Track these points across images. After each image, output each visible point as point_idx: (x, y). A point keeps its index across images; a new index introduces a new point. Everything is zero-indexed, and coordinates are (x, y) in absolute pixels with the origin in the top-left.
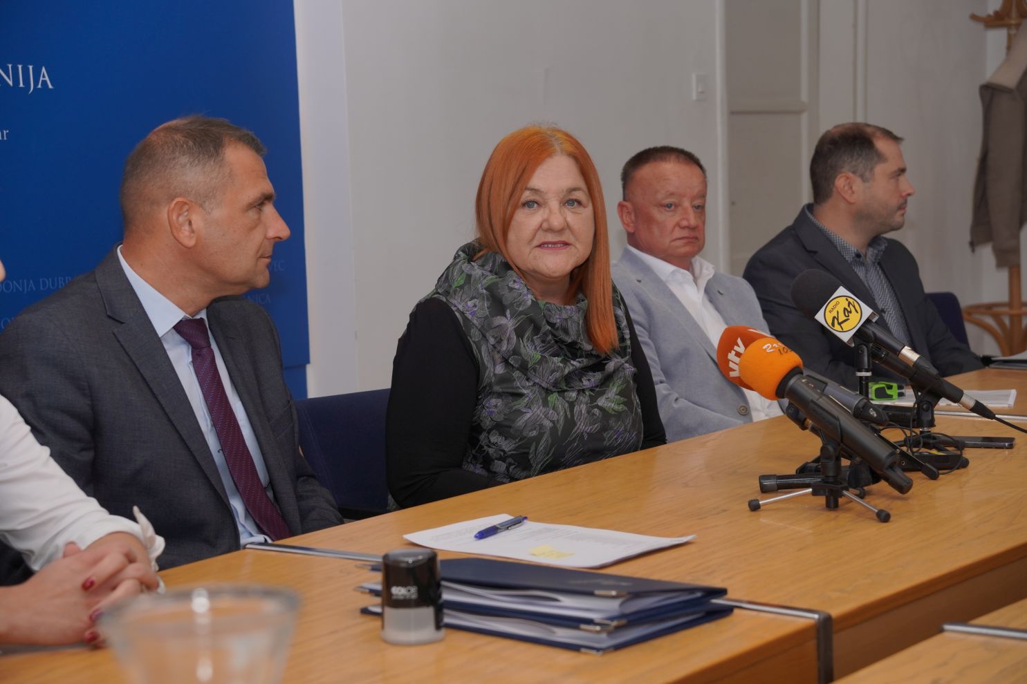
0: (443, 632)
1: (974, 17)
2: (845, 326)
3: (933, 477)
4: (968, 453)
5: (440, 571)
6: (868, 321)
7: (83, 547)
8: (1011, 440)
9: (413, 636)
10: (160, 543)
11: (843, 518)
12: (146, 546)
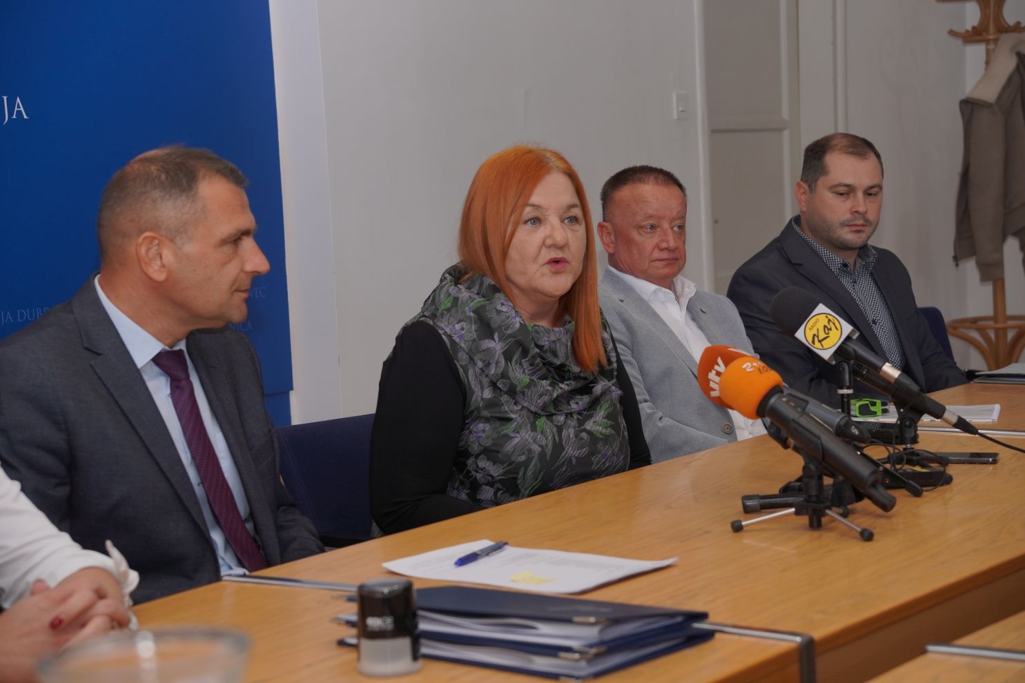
0: (420, 663)
1: (952, 33)
2: (826, 343)
3: (917, 494)
4: (952, 470)
6: (849, 338)
7: (52, 584)
8: (995, 455)
9: (387, 667)
10: (134, 578)
11: (827, 537)
12: (119, 581)
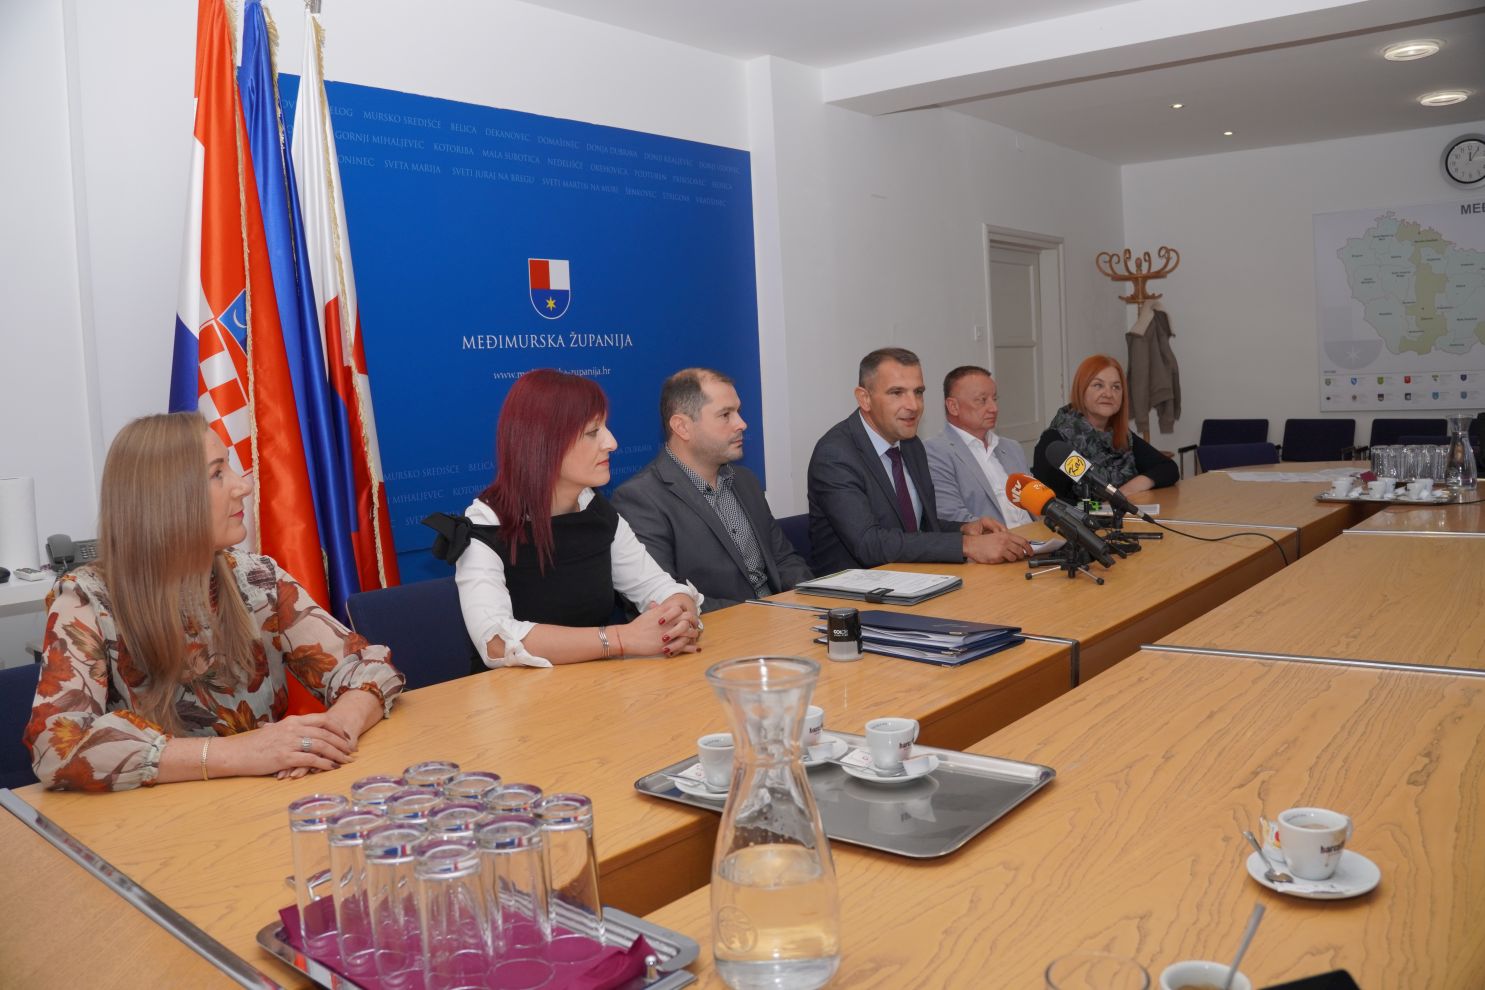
0: (863, 654)
1: (1120, 297)
2: (1077, 473)
3: (1124, 557)
4: (1141, 542)
5: (861, 620)
6: (1089, 470)
7: (660, 602)
8: (1161, 534)
9: (845, 657)
10: (701, 598)
11: (1077, 582)
12: (693, 600)
